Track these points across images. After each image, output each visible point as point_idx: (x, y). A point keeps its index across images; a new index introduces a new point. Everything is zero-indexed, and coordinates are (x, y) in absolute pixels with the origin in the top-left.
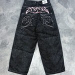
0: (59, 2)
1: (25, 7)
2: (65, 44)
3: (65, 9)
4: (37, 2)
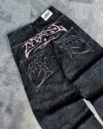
4: (33, 24)
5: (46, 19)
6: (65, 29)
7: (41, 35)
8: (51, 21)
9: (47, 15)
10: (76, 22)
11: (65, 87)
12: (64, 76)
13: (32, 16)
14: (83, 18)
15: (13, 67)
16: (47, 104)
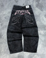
0: (37, 7)
1: (14, 10)
2: (41, 36)
3: (41, 11)
4: (22, 7)
5: (26, 8)
6: (30, 14)
7: (22, 11)
8: (28, 9)
9: (27, 7)
10: (34, 14)
11: (19, 29)
12: (21, 26)
13: (23, 5)
14: (37, 14)
15: (10, 15)
16: (12, 30)
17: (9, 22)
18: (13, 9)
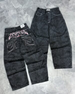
4: (16, 28)
17: (3, 50)
18: (5, 33)
